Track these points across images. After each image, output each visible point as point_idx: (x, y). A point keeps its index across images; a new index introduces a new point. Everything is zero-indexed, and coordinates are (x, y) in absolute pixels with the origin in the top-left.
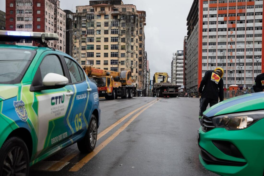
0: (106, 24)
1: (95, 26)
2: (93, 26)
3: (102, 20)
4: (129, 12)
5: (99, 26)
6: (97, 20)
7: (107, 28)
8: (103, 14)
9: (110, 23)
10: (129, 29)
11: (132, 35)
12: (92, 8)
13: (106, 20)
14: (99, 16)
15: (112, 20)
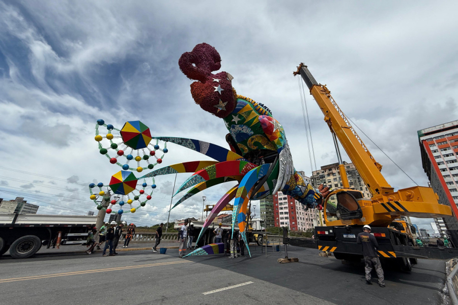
0: (335, 179)
1: (327, 182)
2: (325, 183)
3: (331, 177)
4: (353, 168)
5: (330, 182)
6: (327, 178)
7: (336, 183)
8: (331, 173)
9: (338, 179)
10: (356, 181)
11: (360, 185)
12: (323, 171)
13: (335, 177)
14: (329, 175)
15: (339, 176)
